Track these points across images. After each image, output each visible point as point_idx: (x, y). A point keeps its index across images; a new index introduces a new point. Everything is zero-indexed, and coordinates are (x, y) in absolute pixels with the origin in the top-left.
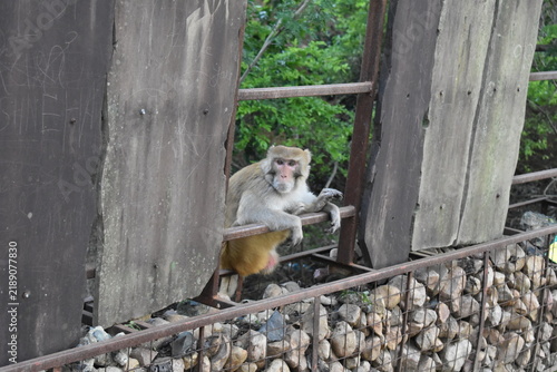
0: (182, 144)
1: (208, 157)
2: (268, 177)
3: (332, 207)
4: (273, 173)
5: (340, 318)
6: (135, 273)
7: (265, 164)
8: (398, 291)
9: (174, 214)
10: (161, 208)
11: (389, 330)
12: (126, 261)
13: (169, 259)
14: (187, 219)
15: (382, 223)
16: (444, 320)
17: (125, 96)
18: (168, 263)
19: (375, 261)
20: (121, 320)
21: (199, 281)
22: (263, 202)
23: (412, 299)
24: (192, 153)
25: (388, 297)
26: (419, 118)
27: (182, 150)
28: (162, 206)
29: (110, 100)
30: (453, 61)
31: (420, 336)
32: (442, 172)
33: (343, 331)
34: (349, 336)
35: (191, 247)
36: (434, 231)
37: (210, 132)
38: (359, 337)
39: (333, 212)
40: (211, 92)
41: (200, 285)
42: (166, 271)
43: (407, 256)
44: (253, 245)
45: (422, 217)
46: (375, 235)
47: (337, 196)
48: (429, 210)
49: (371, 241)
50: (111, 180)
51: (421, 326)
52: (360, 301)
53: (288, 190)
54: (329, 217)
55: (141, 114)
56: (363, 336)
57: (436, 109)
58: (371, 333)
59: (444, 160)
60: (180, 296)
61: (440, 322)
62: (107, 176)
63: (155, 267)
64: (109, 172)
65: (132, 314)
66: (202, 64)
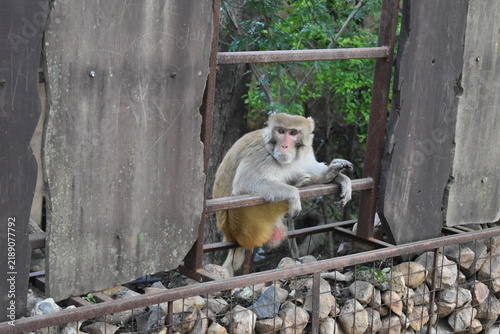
0: (145, 110)
1: (179, 123)
2: (268, 147)
3: (342, 179)
4: (273, 142)
5: (351, 295)
6: (94, 244)
7: (266, 133)
8: (422, 268)
9: (139, 183)
10: (123, 176)
11: (411, 309)
12: (81, 232)
13: (136, 230)
14: (156, 188)
15: (406, 196)
16: (481, 300)
17: (69, 56)
18: (135, 234)
19: (398, 236)
20: (78, 292)
21: (175, 253)
22: (259, 172)
23: (441, 277)
24: (158, 119)
25: (409, 274)
26: (448, 85)
27: (145, 116)
28: (123, 174)
29: (49, 61)
30: (491, 25)
31: (452, 317)
32: (482, 144)
33: (351, 310)
34: (358, 315)
35: (163, 218)
36: (474, 206)
37: (180, 96)
38: (372, 316)
39: (343, 184)
40: (180, 55)
41: (177, 258)
42: (133, 242)
43: (440, 232)
44: (253, 217)
45: (459, 190)
46: (397, 208)
47: (347, 167)
48: (467, 183)
49: (392, 215)
50: (57, 145)
51: (453, 306)
52: (372, 278)
53: (289, 161)
54: (340, 189)
55: (91, 76)
56: (377, 315)
57: (471, 76)
58: (387, 312)
59: (483, 131)
60: (151, 268)
61: (477, 302)
62: (51, 142)
63: (118, 238)
64: (53, 137)
65: (92, 286)
66: (166, 24)
